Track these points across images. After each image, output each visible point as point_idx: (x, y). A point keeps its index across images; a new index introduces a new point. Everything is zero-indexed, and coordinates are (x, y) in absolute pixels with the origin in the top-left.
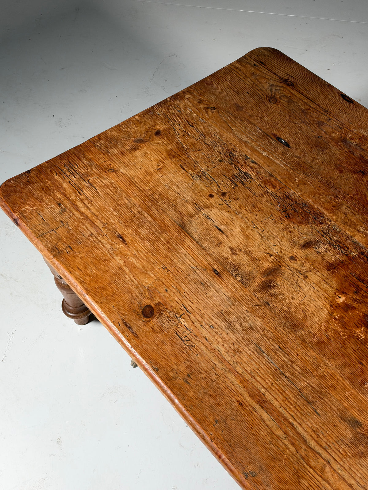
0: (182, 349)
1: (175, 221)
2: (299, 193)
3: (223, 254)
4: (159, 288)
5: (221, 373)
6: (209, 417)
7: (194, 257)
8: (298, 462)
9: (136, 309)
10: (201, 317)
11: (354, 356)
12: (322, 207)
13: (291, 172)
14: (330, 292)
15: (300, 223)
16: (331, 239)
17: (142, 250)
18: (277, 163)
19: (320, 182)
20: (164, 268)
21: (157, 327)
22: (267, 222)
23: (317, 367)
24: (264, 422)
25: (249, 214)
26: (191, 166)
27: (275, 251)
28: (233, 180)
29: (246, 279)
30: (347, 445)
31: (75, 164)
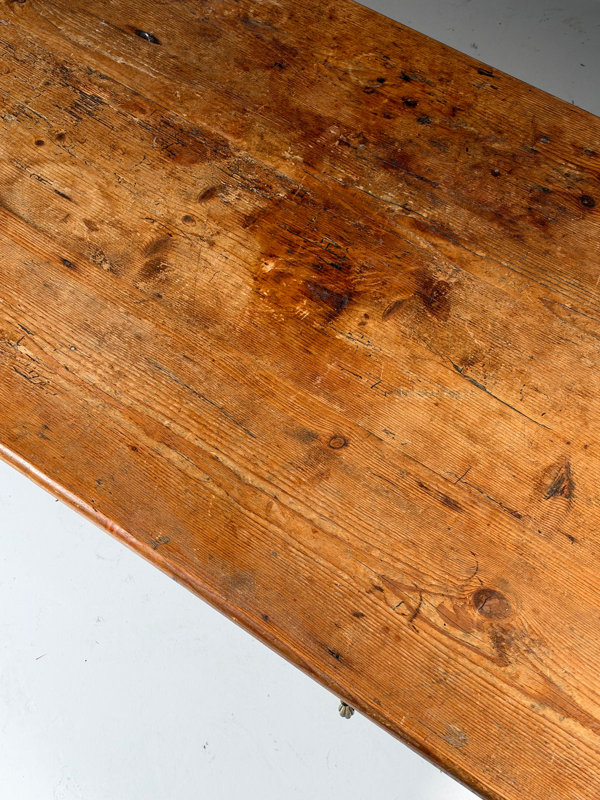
0: (27, 391)
2: (185, 115)
3: (75, 232)
5: (98, 412)
6: (86, 479)
7: (26, 246)
8: (231, 507)
10: (54, 337)
11: (296, 344)
12: (224, 131)
13: (167, 82)
14: (252, 259)
15: (193, 162)
16: (244, 179)
18: (142, 72)
19: (215, 91)
22: (139, 170)
23: (244, 371)
24: (173, 465)
25: (109, 162)
27: (159, 213)
28: (73, 111)
29: (118, 265)
30: (300, 467)
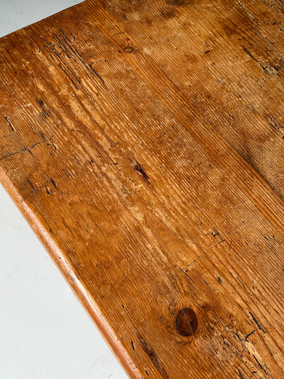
1: (233, 147)
4: (205, 274)
9: (164, 314)
17: (176, 197)
20: (214, 234)
21: (202, 358)
26: (261, 50)
31: (71, 34)
